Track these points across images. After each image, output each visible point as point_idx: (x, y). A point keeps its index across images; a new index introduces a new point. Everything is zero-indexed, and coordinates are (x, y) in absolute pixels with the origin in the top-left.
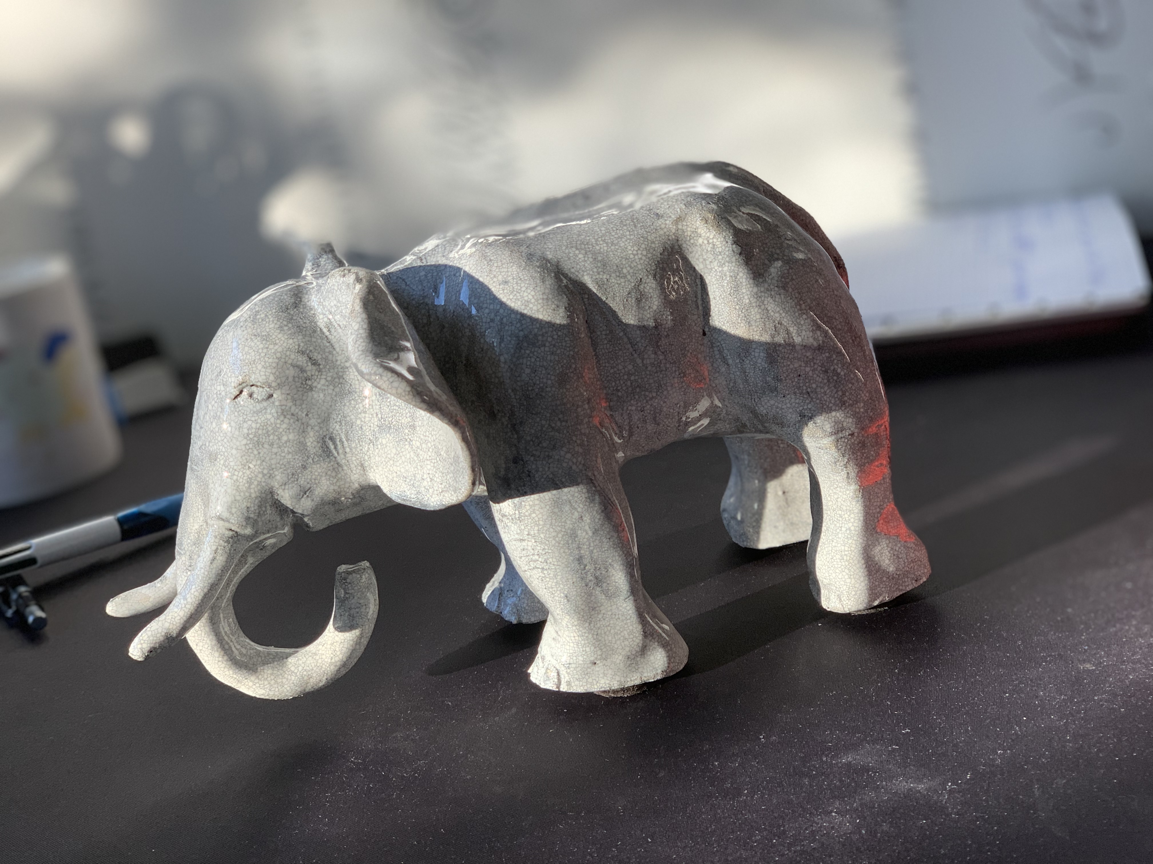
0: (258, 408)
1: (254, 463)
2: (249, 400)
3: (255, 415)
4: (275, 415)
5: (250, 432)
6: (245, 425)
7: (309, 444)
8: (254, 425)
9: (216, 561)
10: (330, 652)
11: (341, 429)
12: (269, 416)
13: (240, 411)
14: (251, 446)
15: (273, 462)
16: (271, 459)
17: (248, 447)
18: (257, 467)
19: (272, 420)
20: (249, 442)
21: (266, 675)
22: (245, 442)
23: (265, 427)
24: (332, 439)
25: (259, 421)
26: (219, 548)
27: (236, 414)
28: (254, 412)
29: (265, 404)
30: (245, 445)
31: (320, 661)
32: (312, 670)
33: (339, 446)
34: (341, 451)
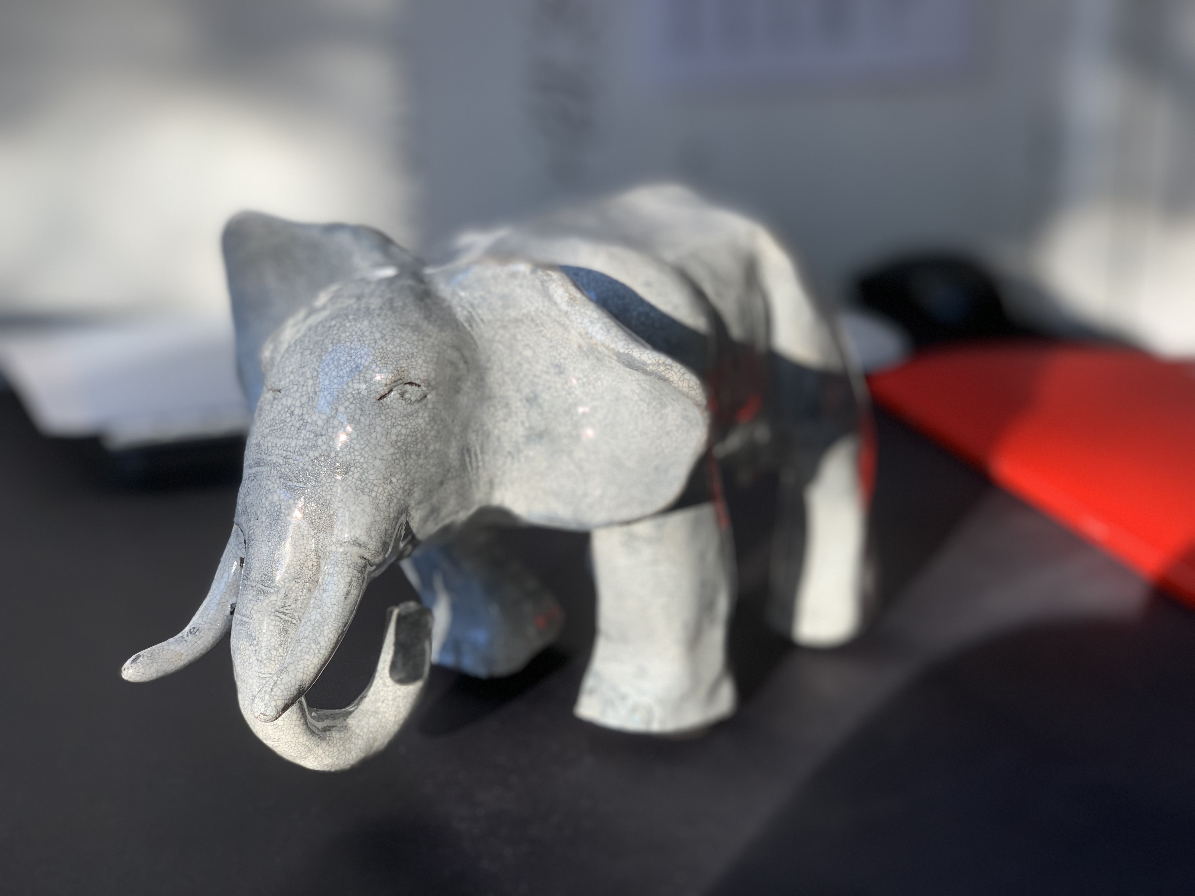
0: (409, 410)
1: (398, 476)
2: (400, 401)
3: (406, 419)
4: (427, 419)
5: (399, 439)
6: (394, 431)
7: (451, 455)
8: (403, 431)
9: (350, 596)
10: (394, 709)
11: (477, 440)
12: (420, 421)
13: (387, 413)
14: (398, 456)
15: (417, 475)
16: (416, 472)
17: (394, 457)
18: (400, 481)
19: (423, 426)
20: (396, 451)
21: (335, 739)
22: (392, 450)
23: (414, 434)
24: (468, 451)
25: (410, 426)
26: (354, 579)
27: (383, 417)
28: (405, 415)
29: (417, 406)
30: (392, 454)
31: (383, 720)
32: (377, 731)
33: (474, 460)
34: (474, 465)
